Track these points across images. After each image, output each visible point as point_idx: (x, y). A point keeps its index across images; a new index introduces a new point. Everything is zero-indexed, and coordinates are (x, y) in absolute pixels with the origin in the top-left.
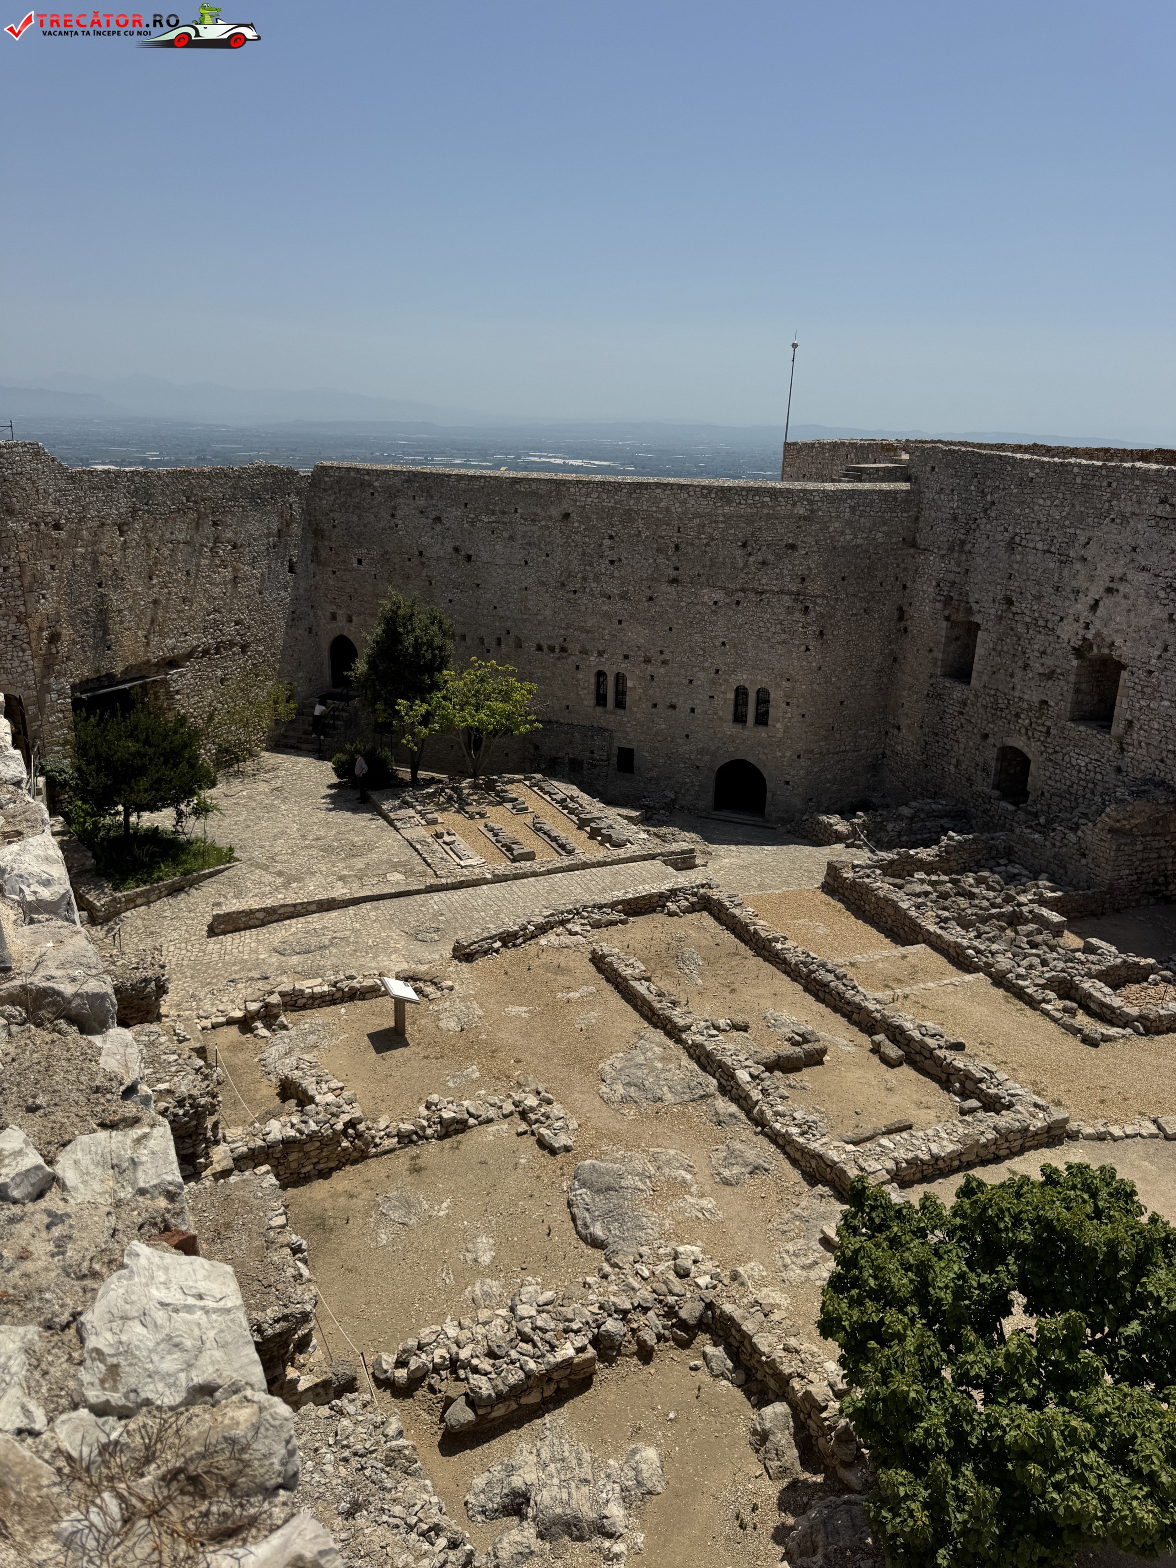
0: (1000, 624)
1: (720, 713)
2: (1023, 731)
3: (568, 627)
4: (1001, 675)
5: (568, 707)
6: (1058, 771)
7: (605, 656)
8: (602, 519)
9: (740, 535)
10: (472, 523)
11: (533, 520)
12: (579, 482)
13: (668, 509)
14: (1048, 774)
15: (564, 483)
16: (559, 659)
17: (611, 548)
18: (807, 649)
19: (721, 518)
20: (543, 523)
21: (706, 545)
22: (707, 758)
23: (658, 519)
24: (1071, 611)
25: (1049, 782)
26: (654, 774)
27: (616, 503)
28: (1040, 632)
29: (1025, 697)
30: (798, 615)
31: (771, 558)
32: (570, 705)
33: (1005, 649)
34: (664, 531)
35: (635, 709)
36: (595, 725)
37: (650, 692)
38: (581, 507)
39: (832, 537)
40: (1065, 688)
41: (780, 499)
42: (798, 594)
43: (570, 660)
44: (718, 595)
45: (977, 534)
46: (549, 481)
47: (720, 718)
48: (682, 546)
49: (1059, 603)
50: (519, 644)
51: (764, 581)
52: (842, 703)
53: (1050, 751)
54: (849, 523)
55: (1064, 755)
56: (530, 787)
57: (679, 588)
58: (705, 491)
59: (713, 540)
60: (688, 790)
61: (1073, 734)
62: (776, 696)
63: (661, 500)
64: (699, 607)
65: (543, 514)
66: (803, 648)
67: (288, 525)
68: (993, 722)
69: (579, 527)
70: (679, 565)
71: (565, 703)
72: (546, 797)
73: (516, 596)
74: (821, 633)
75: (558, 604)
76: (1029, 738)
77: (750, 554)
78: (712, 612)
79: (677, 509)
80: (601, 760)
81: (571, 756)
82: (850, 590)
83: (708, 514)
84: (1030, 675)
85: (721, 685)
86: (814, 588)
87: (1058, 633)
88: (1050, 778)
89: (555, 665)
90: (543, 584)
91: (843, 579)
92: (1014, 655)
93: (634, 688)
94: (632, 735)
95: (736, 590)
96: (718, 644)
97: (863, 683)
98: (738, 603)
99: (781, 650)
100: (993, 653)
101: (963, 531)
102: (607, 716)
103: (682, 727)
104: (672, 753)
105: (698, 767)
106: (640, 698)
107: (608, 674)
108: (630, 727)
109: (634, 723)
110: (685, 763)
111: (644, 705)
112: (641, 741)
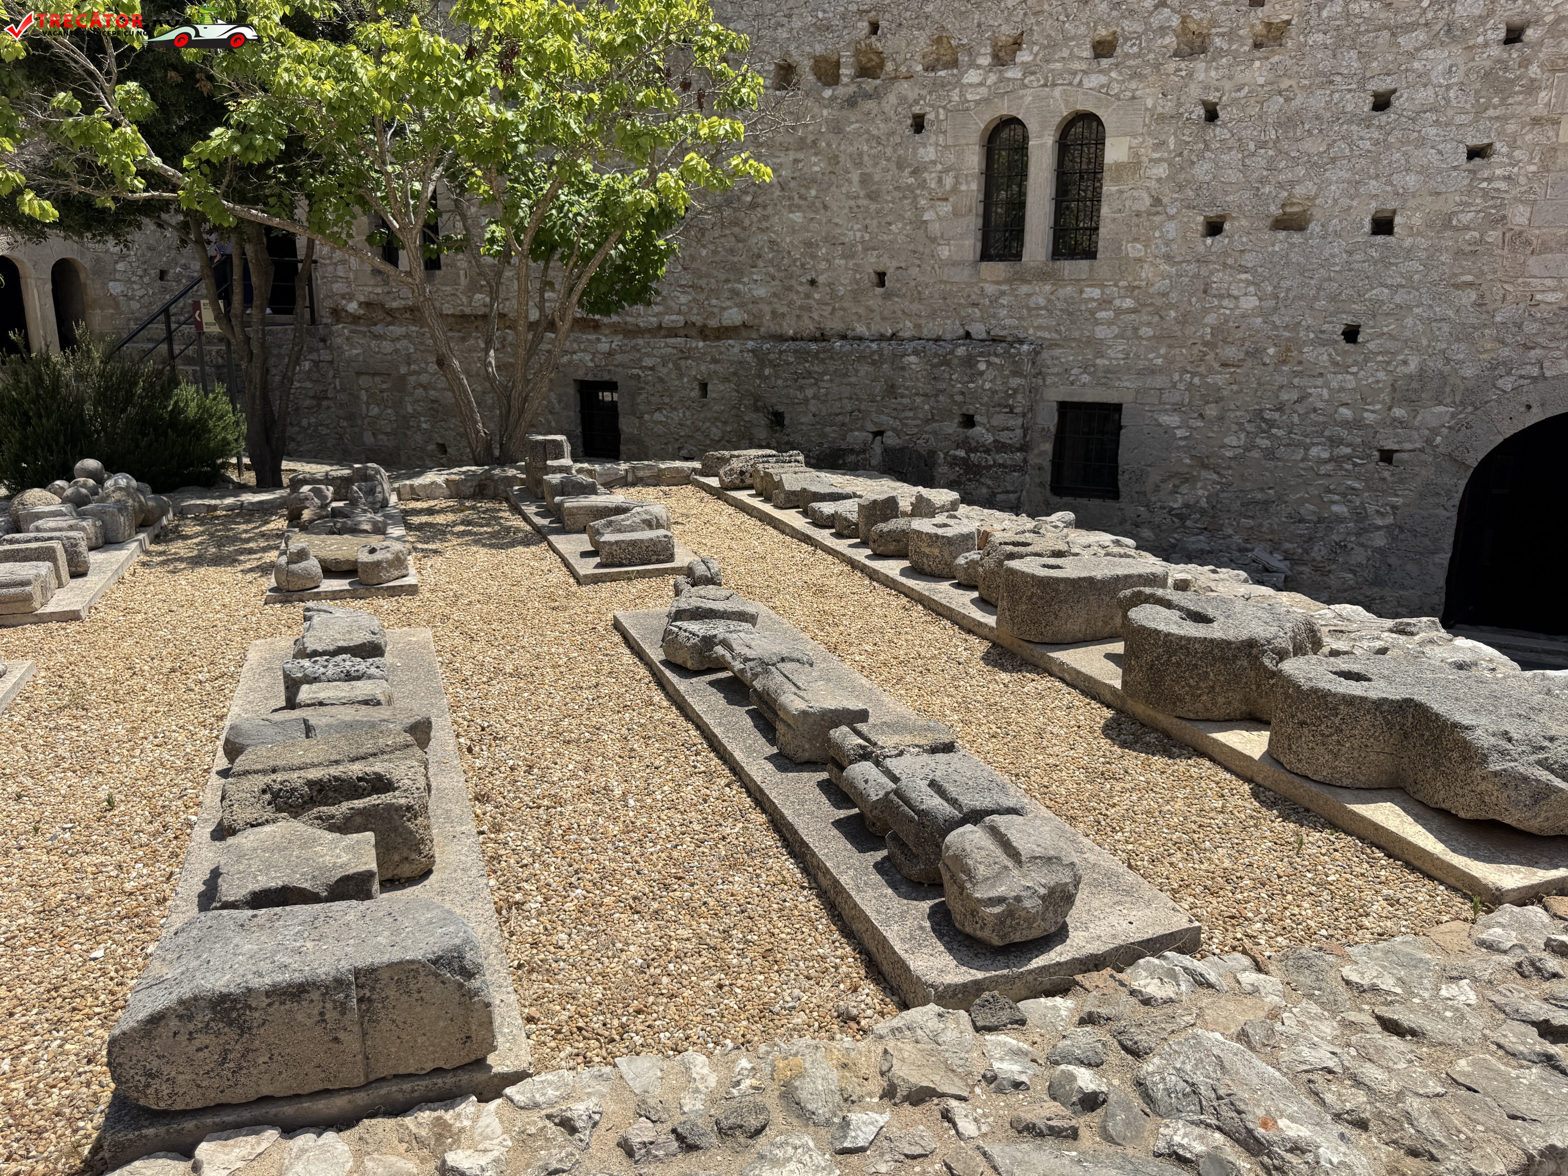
1: (1519, 217)
5: (881, 278)
7: (1023, 58)
16: (851, 102)
22: (1438, 413)
26: (1201, 493)
32: (889, 265)
35: (1134, 250)
36: (978, 330)
37: (1202, 171)
43: (892, 99)
47: (1517, 238)
71: (871, 262)
80: (1001, 447)
81: (891, 439)
85: (1532, 89)
89: (837, 128)
93: (1135, 165)
102: (1024, 289)
103: (1333, 298)
104: (1280, 409)
105: (1387, 456)
106: (1157, 201)
107: (1033, 127)
108: (1110, 323)
109: (1129, 303)
110: (1334, 442)
111: (1171, 229)
112: (1152, 371)
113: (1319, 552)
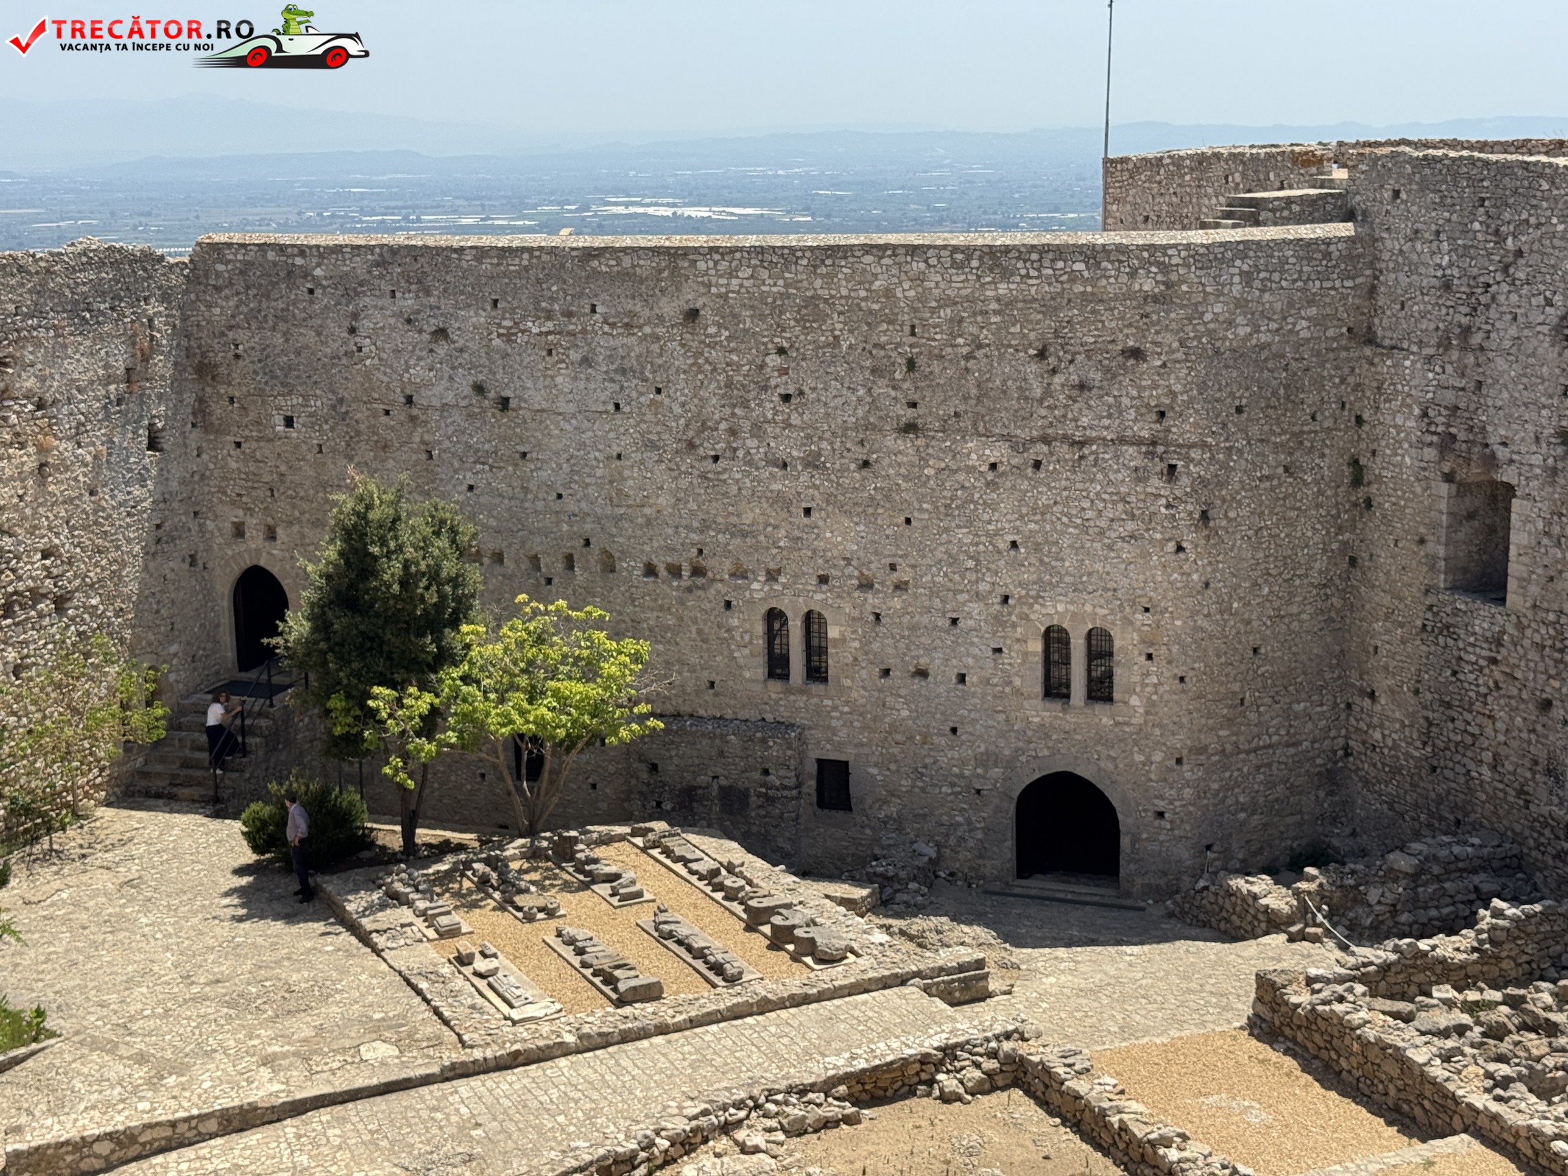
0: (1554, 483)
1: (1017, 682)
3: (704, 528)
5: (712, 685)
7: (782, 579)
8: (762, 318)
9: (1033, 335)
10: (508, 337)
11: (627, 326)
12: (713, 250)
13: (888, 293)
15: (685, 252)
16: (689, 590)
17: (784, 372)
18: (1180, 549)
19: (994, 306)
20: (647, 330)
21: (968, 357)
22: (997, 772)
23: (870, 312)
26: (893, 809)
27: (786, 286)
30: (1156, 484)
31: (1095, 376)
32: (717, 679)
34: (883, 334)
35: (847, 683)
36: (769, 717)
37: (875, 646)
38: (719, 296)
39: (1210, 332)
41: (1104, 264)
42: (1154, 443)
43: (713, 591)
44: (998, 452)
45: (1493, 313)
46: (656, 251)
47: (1017, 692)
48: (921, 361)
50: (609, 566)
51: (1084, 421)
52: (1255, 650)
54: (1240, 304)
56: (644, 850)
57: (920, 442)
58: (959, 256)
59: (980, 346)
60: (962, 839)
62: (1125, 642)
63: (875, 276)
64: (961, 477)
65: (647, 312)
66: (1171, 547)
67: (146, 359)
68: (1558, 676)
69: (718, 334)
70: (916, 397)
71: (706, 676)
72: (679, 867)
73: (599, 473)
74: (1204, 515)
75: (684, 482)
77: (1054, 371)
78: (988, 484)
79: (906, 291)
80: (785, 788)
81: (723, 782)
82: (1254, 430)
83: (967, 299)
85: (1014, 626)
86: (1184, 429)
89: (682, 603)
90: (652, 446)
91: (1239, 410)
93: (843, 640)
94: (843, 734)
95: (1032, 441)
96: (1003, 545)
97: (1294, 609)
98: (1037, 465)
99: (1127, 551)
100: (1545, 541)
101: (1464, 309)
102: (792, 698)
103: (943, 714)
104: (925, 767)
105: (978, 792)
106: (855, 659)
107: (789, 615)
108: (838, 719)
109: (846, 709)
110: (953, 785)
111: (864, 672)
112: (862, 745)
113: (952, 841)
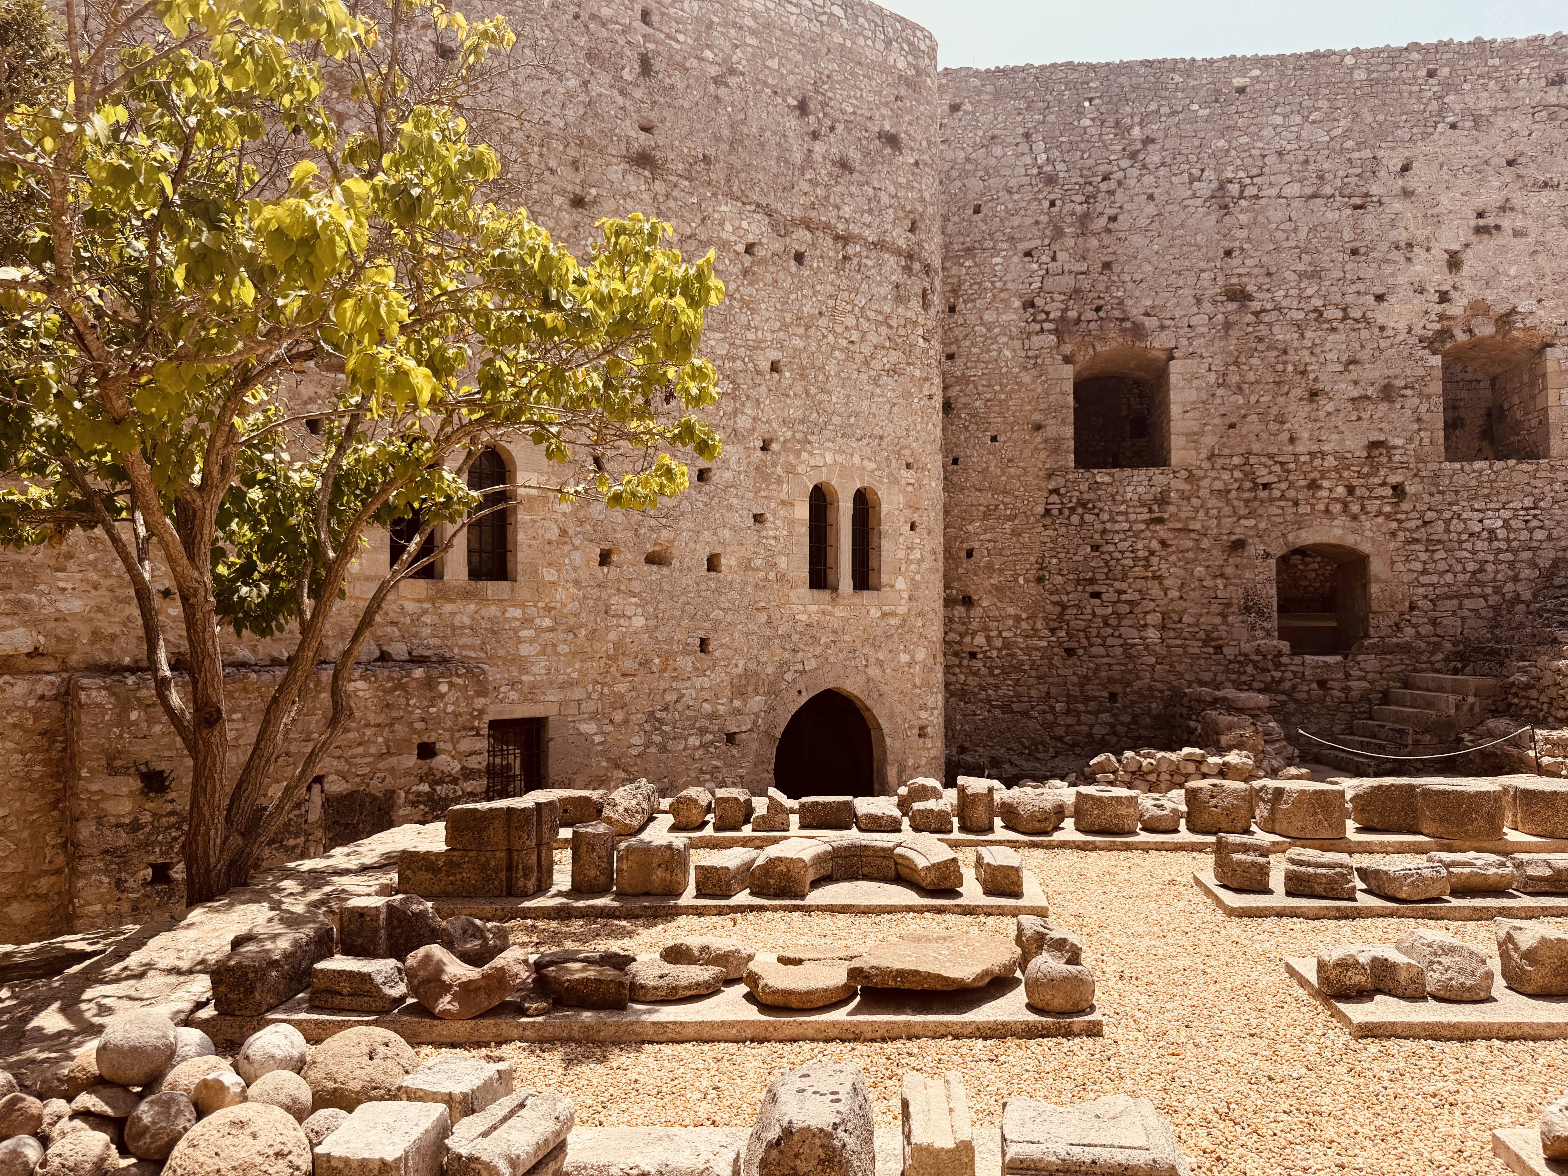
0: (1226, 336)
1: (782, 563)
2: (1337, 508)
4: (1253, 423)
6: (1438, 556)
14: (1419, 566)
18: (931, 393)
24: (1402, 280)
25: (1424, 579)
28: (1334, 330)
29: (1326, 448)
30: (914, 308)
31: (856, 156)
33: (1251, 377)
37: (596, 510)
40: (1423, 408)
42: (910, 257)
44: (756, 228)
45: (1120, 197)
47: (781, 578)
48: (658, 65)
49: (1369, 272)
51: (846, 211)
53: (1412, 524)
55: (1447, 522)
61: (1460, 480)
62: (892, 506)
66: (927, 388)
68: (1250, 515)
70: (652, 118)
76: (1355, 518)
77: (815, 136)
81: (336, 786)
84: (1330, 407)
85: (779, 481)
87: (1381, 320)
88: (1424, 572)
92: (1277, 383)
94: (539, 667)
95: (794, 223)
96: (764, 364)
98: (800, 258)
100: (1219, 392)
102: (448, 608)
104: (666, 709)
105: (731, 738)
108: (532, 641)
111: (577, 555)
